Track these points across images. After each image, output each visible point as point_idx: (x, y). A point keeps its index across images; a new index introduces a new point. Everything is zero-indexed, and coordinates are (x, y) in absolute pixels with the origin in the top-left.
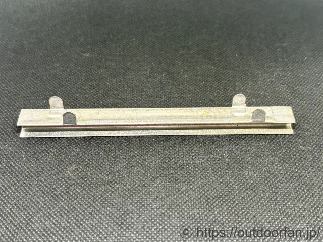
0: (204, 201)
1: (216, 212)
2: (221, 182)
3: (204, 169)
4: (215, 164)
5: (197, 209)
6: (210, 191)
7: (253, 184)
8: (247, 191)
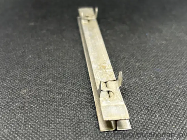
0: (145, 109)
1: (157, 116)
2: (155, 94)
3: (138, 87)
4: (146, 82)
5: (140, 115)
6: (148, 101)
7: (181, 92)
8: (179, 98)
